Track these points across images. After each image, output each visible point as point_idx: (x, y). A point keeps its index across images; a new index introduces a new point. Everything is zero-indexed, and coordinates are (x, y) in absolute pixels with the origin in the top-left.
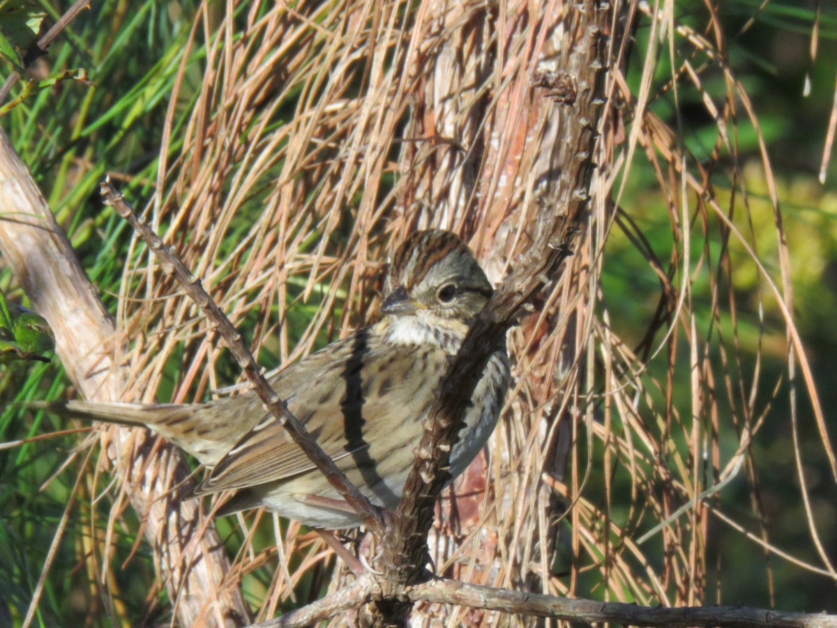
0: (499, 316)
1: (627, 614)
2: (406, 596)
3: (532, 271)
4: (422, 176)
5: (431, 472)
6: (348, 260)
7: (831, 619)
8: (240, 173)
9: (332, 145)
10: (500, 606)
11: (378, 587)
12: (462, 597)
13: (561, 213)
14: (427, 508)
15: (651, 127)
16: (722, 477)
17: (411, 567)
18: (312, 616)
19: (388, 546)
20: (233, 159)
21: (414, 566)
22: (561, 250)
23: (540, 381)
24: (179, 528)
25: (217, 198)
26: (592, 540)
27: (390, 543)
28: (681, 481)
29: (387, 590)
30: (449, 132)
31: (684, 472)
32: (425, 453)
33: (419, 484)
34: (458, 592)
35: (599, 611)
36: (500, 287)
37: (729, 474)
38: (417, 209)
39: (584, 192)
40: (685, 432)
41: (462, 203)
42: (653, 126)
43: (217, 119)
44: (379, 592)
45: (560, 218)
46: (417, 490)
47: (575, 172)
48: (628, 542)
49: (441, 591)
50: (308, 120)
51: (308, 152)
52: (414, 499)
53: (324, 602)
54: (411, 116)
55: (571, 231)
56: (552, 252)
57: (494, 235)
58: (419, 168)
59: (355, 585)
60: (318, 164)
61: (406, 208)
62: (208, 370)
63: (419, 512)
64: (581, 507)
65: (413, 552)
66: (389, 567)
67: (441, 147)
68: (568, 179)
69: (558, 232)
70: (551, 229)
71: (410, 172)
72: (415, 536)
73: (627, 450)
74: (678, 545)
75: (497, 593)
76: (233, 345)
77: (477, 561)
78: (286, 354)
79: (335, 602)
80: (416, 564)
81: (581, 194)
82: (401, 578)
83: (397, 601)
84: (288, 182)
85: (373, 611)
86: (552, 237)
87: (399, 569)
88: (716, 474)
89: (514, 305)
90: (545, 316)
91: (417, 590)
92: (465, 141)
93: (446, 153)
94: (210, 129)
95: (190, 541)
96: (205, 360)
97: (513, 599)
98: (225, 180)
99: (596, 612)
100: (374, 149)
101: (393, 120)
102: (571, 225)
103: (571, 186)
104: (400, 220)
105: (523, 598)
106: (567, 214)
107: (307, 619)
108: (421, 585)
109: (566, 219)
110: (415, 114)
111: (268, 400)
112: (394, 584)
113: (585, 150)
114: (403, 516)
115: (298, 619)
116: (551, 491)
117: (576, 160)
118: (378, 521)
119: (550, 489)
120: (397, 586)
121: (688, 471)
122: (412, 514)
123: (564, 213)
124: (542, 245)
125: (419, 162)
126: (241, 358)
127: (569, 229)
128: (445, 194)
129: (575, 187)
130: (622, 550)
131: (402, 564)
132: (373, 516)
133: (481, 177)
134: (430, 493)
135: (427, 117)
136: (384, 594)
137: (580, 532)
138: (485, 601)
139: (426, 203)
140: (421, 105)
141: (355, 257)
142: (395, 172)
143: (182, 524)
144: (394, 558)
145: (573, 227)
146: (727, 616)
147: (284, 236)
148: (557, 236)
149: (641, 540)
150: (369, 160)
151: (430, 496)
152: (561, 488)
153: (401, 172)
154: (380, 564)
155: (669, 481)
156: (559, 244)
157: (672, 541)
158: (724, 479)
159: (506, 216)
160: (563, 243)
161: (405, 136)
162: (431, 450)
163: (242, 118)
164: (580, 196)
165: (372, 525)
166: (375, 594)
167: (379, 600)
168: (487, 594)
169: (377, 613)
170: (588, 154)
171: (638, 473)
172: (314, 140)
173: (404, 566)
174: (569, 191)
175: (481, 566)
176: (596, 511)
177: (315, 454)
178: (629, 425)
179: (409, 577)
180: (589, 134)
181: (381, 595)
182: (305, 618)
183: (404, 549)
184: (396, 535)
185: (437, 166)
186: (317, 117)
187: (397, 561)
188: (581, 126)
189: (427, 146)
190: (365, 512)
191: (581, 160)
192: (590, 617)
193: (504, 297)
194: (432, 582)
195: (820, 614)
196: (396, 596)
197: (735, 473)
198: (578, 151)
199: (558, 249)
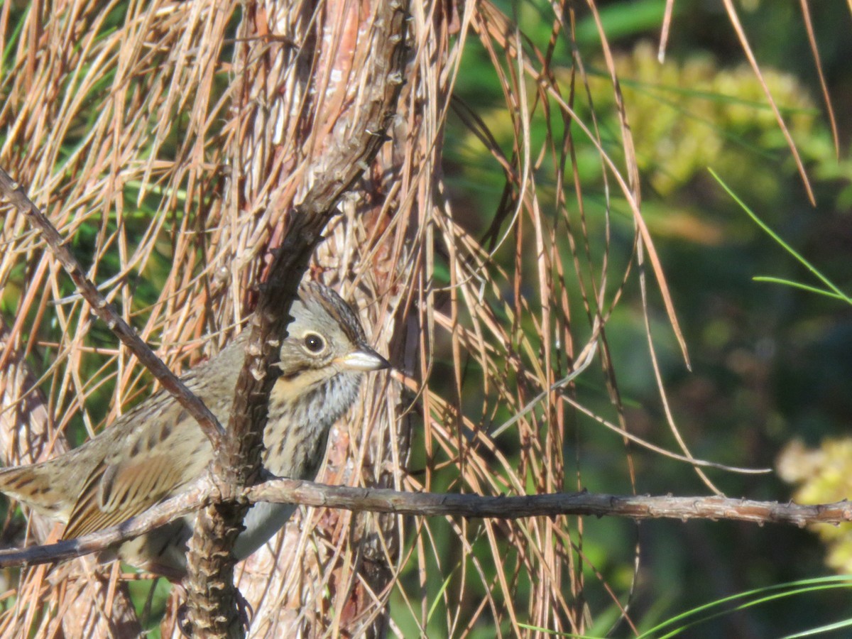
0: (321, 207)
1: (469, 505)
2: (245, 498)
3: (351, 159)
4: (256, 74)
5: (262, 369)
6: (184, 164)
7: (678, 501)
8: (73, 82)
9: (165, 48)
10: (340, 503)
11: (217, 490)
12: (302, 496)
13: (377, 98)
14: (260, 406)
15: (486, 14)
16: (576, 366)
17: (248, 468)
18: (152, 522)
19: (224, 447)
20: (66, 68)
21: (251, 467)
22: (379, 135)
23: (384, 277)
24: (29, 442)
25: (53, 108)
26: (446, 436)
27: (226, 444)
28: (533, 371)
29: (226, 493)
30: (281, 29)
31: (536, 363)
32: (254, 349)
33: (250, 382)
34: (297, 491)
35: (441, 503)
36: (320, 177)
37: (583, 363)
38: (253, 108)
39: (399, 76)
40: (535, 321)
41: (297, 100)
42: (488, 13)
43: (49, 29)
44: (218, 495)
45: (376, 103)
46: (249, 387)
47: (389, 55)
48: (482, 436)
49: (280, 491)
50: (138, 26)
51: (141, 57)
52: (246, 397)
53: (163, 507)
54: (243, 16)
55: (388, 115)
56: (371, 138)
57: (331, 131)
58: (253, 66)
59: (193, 489)
60: (152, 69)
61: (241, 107)
62: (50, 281)
63: (253, 410)
64: (432, 402)
65: (249, 452)
66: (226, 469)
67: (274, 46)
68: (383, 63)
69: (375, 117)
70: (368, 114)
71: (243, 72)
72: (250, 435)
73: (477, 342)
74: (533, 436)
75: (337, 490)
76: (59, 251)
77: (330, 462)
78: (126, 261)
79: (174, 506)
80: (252, 464)
81: (397, 77)
82: (239, 479)
83: (237, 503)
84: (120, 88)
85: (214, 515)
86: (370, 123)
87: (236, 470)
88: (570, 363)
89: (335, 194)
90: (386, 210)
91: (256, 491)
92: (297, 39)
93: (279, 51)
94: (42, 40)
95: (42, 454)
96: (47, 272)
97: (353, 495)
98: (60, 89)
99: (437, 505)
100: (205, 51)
101: (223, 21)
102: (388, 110)
103: (386, 70)
104: (236, 120)
105: (363, 495)
106: (383, 98)
107: (146, 526)
108: (260, 485)
109: (382, 103)
110: (247, 14)
111: (96, 304)
112: (232, 485)
113: (398, 33)
114: (236, 416)
115: (137, 526)
116: (402, 388)
117: (389, 43)
118: (213, 422)
119: (401, 386)
120: (236, 488)
121: (540, 361)
122: (245, 412)
123: (380, 99)
124: (360, 131)
125: (253, 61)
126: (66, 263)
127: (385, 113)
128: (279, 92)
129: (389, 72)
130: (478, 445)
131: (239, 465)
132: (208, 417)
133: (314, 73)
134: (263, 390)
135: (258, 15)
136: (223, 496)
137: (432, 427)
138: (325, 499)
139: (262, 102)
140: (253, 4)
141: (190, 161)
142: (229, 73)
143: (32, 438)
144: (231, 460)
145: (390, 112)
146: (570, 502)
147: (119, 143)
148: (374, 121)
149: (495, 434)
150: (201, 61)
151: (263, 393)
152: (411, 384)
153: (235, 72)
154: (218, 466)
155: (521, 372)
156: (376, 130)
157: (528, 433)
158: (578, 368)
159: (342, 112)
160: (381, 128)
161: (238, 36)
162: (260, 346)
163: (74, 27)
164: (395, 80)
165: (208, 428)
166: (214, 497)
167: (219, 503)
168: (326, 492)
169: (217, 517)
170: (401, 37)
171: (489, 365)
172: (146, 45)
173: (241, 467)
174: (384, 75)
175: (334, 467)
176: (448, 406)
177: (146, 357)
178: (478, 317)
179: (248, 477)
180: (400, 17)
181: (220, 498)
182: (144, 524)
183: (240, 450)
184: (231, 435)
185: (271, 65)
186: (147, 22)
187: (233, 462)
188: (393, 9)
189: (260, 44)
190: (199, 414)
191: (394, 43)
192: (430, 510)
193: (325, 186)
194: (271, 483)
195: (666, 497)
196: (235, 498)
197: (589, 361)
198: (391, 34)
199: (376, 134)
